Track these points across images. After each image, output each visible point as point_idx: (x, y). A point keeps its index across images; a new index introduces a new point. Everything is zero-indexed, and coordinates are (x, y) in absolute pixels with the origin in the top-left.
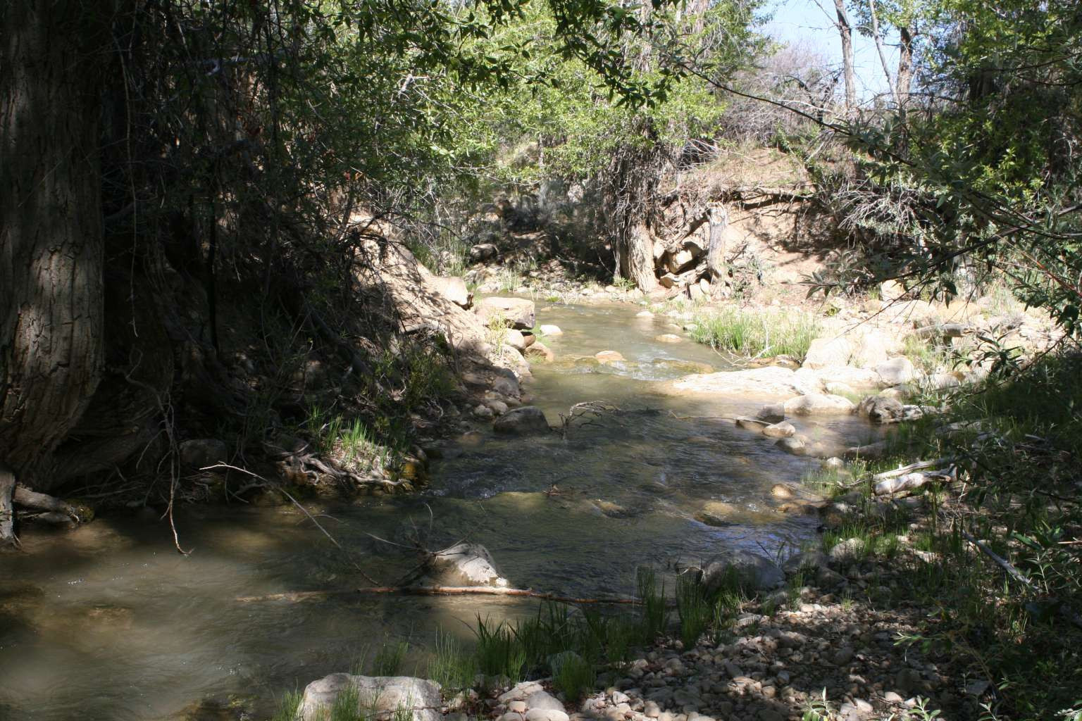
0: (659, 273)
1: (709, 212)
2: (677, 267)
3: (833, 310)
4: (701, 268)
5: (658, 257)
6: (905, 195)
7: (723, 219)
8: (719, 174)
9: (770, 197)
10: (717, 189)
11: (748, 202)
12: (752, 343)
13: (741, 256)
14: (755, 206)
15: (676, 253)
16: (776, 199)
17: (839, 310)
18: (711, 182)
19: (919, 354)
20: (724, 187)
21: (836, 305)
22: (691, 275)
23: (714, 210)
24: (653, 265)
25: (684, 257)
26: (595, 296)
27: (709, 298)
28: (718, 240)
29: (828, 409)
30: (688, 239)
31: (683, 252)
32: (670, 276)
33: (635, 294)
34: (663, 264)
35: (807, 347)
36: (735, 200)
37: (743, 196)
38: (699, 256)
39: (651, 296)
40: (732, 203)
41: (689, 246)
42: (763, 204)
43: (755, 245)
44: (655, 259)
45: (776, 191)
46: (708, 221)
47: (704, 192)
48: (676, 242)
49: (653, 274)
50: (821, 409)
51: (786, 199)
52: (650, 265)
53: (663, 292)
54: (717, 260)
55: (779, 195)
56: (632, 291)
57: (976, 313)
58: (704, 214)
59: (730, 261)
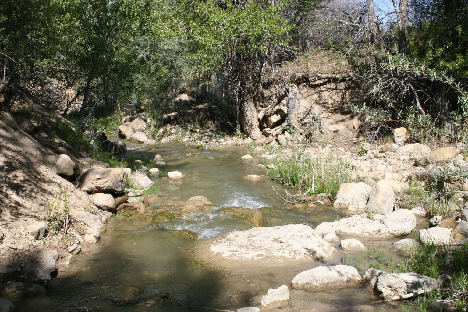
0: (261, 128)
1: (288, 91)
2: (272, 124)
3: (362, 151)
4: (284, 125)
5: (261, 119)
6: (406, 76)
7: (296, 95)
8: (296, 68)
9: (326, 80)
10: (294, 76)
11: (314, 83)
12: (304, 182)
13: (308, 116)
14: (317, 86)
15: (270, 116)
16: (329, 80)
17: (366, 151)
18: (290, 72)
19: (419, 194)
20: (299, 75)
21: (364, 148)
22: (279, 129)
23: (290, 89)
24: (258, 123)
25: (275, 118)
26: (225, 143)
27: (290, 143)
28: (294, 107)
29: (334, 282)
30: (277, 107)
31: (275, 115)
32: (267, 130)
33: (248, 141)
34: (264, 122)
35: (337, 189)
36: (305, 82)
37: (310, 79)
38: (284, 117)
39: (257, 141)
40: (303, 84)
41: (278, 112)
42: (322, 84)
43: (317, 109)
44: (259, 120)
45: (329, 76)
46: (287, 96)
47: (287, 78)
48: (270, 109)
49: (258, 129)
50: (328, 283)
51: (335, 80)
52: (256, 123)
53: (264, 139)
54: (293, 119)
55: (331, 78)
56: (246, 139)
57: (457, 154)
58: (285, 92)
59: (302, 120)
